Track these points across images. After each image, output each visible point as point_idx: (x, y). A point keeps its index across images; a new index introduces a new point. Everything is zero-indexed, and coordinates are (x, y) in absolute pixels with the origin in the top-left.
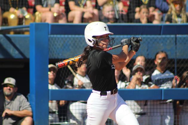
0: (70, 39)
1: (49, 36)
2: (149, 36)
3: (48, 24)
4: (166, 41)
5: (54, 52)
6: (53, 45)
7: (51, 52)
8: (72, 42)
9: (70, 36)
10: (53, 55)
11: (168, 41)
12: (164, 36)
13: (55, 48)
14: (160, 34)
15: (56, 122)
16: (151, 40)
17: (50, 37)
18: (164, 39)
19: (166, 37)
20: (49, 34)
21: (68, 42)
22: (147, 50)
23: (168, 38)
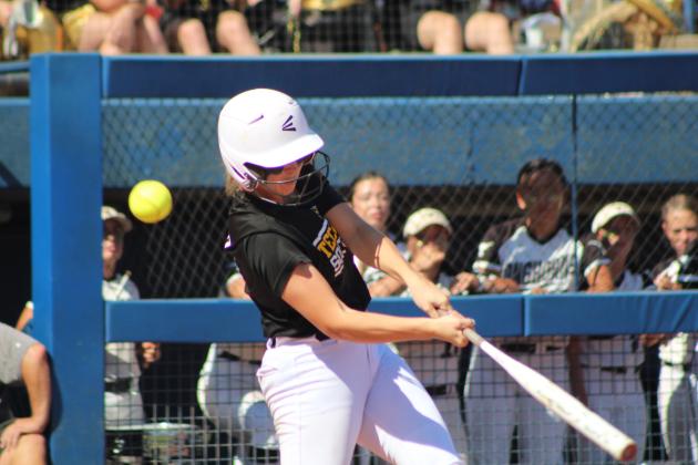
0: (183, 111)
1: (104, 102)
2: (474, 100)
3: (100, 59)
4: (540, 120)
5: (122, 161)
6: (118, 137)
7: (112, 163)
8: (191, 122)
9: (182, 102)
10: (119, 174)
11: (547, 119)
12: (529, 100)
13: (126, 148)
14: (515, 93)
15: (130, 422)
16: (482, 114)
17: (109, 106)
18: (529, 110)
19: (536, 105)
20: (102, 97)
21: (176, 122)
22: (470, 154)
23: (546, 108)
